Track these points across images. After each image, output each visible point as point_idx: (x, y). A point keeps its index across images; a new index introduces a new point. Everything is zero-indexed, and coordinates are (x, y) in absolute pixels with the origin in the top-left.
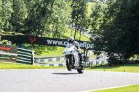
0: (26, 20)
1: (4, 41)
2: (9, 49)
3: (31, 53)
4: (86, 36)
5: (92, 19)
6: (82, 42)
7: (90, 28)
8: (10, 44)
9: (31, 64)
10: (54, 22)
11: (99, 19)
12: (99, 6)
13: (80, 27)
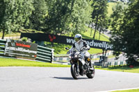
0: (46, 18)
1: (24, 38)
2: (28, 46)
3: (51, 51)
4: (105, 36)
5: (112, 20)
6: (101, 42)
7: (110, 29)
8: (30, 42)
9: (51, 62)
10: (74, 21)
11: (119, 19)
12: (120, 7)
13: (99, 26)
